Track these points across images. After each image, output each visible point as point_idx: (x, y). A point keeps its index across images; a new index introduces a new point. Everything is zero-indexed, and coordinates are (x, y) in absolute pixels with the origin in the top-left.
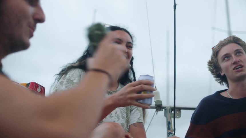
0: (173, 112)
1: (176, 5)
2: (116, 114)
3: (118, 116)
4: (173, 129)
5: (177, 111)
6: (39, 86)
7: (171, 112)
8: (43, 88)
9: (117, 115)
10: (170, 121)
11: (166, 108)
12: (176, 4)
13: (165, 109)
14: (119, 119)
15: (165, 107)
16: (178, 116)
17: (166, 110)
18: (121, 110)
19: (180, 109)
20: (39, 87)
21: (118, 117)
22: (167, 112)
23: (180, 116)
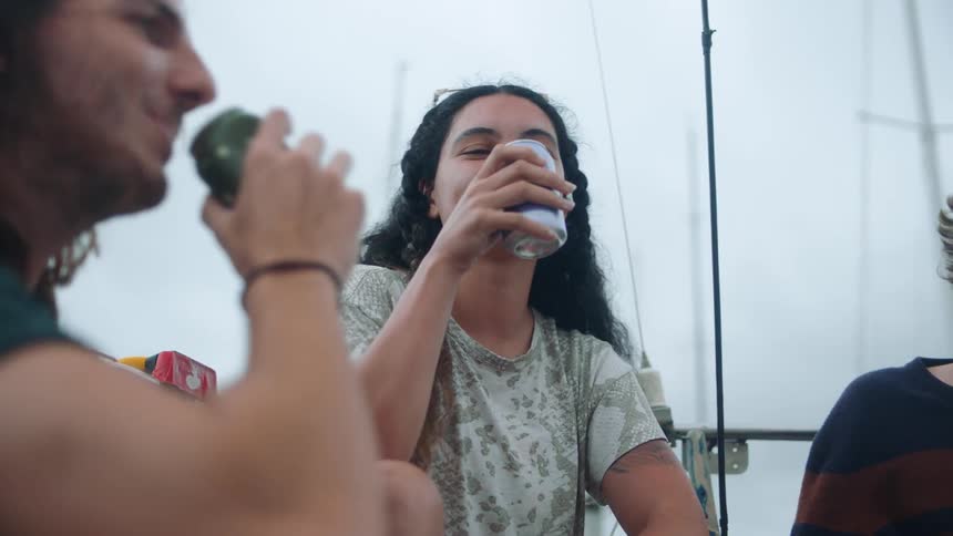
0: (715, 450)
1: (712, 32)
2: (532, 452)
3: (540, 459)
4: (719, 517)
5: (733, 444)
6: (193, 367)
7: (710, 449)
8: (208, 375)
9: (539, 456)
10: (706, 488)
11: (688, 436)
12: (711, 27)
13: (684, 441)
14: (544, 473)
15: (685, 433)
16: (735, 466)
17: (688, 443)
18: (553, 433)
19: (742, 438)
20: (195, 371)
21: (540, 467)
22: (692, 451)
23: (743, 465)
